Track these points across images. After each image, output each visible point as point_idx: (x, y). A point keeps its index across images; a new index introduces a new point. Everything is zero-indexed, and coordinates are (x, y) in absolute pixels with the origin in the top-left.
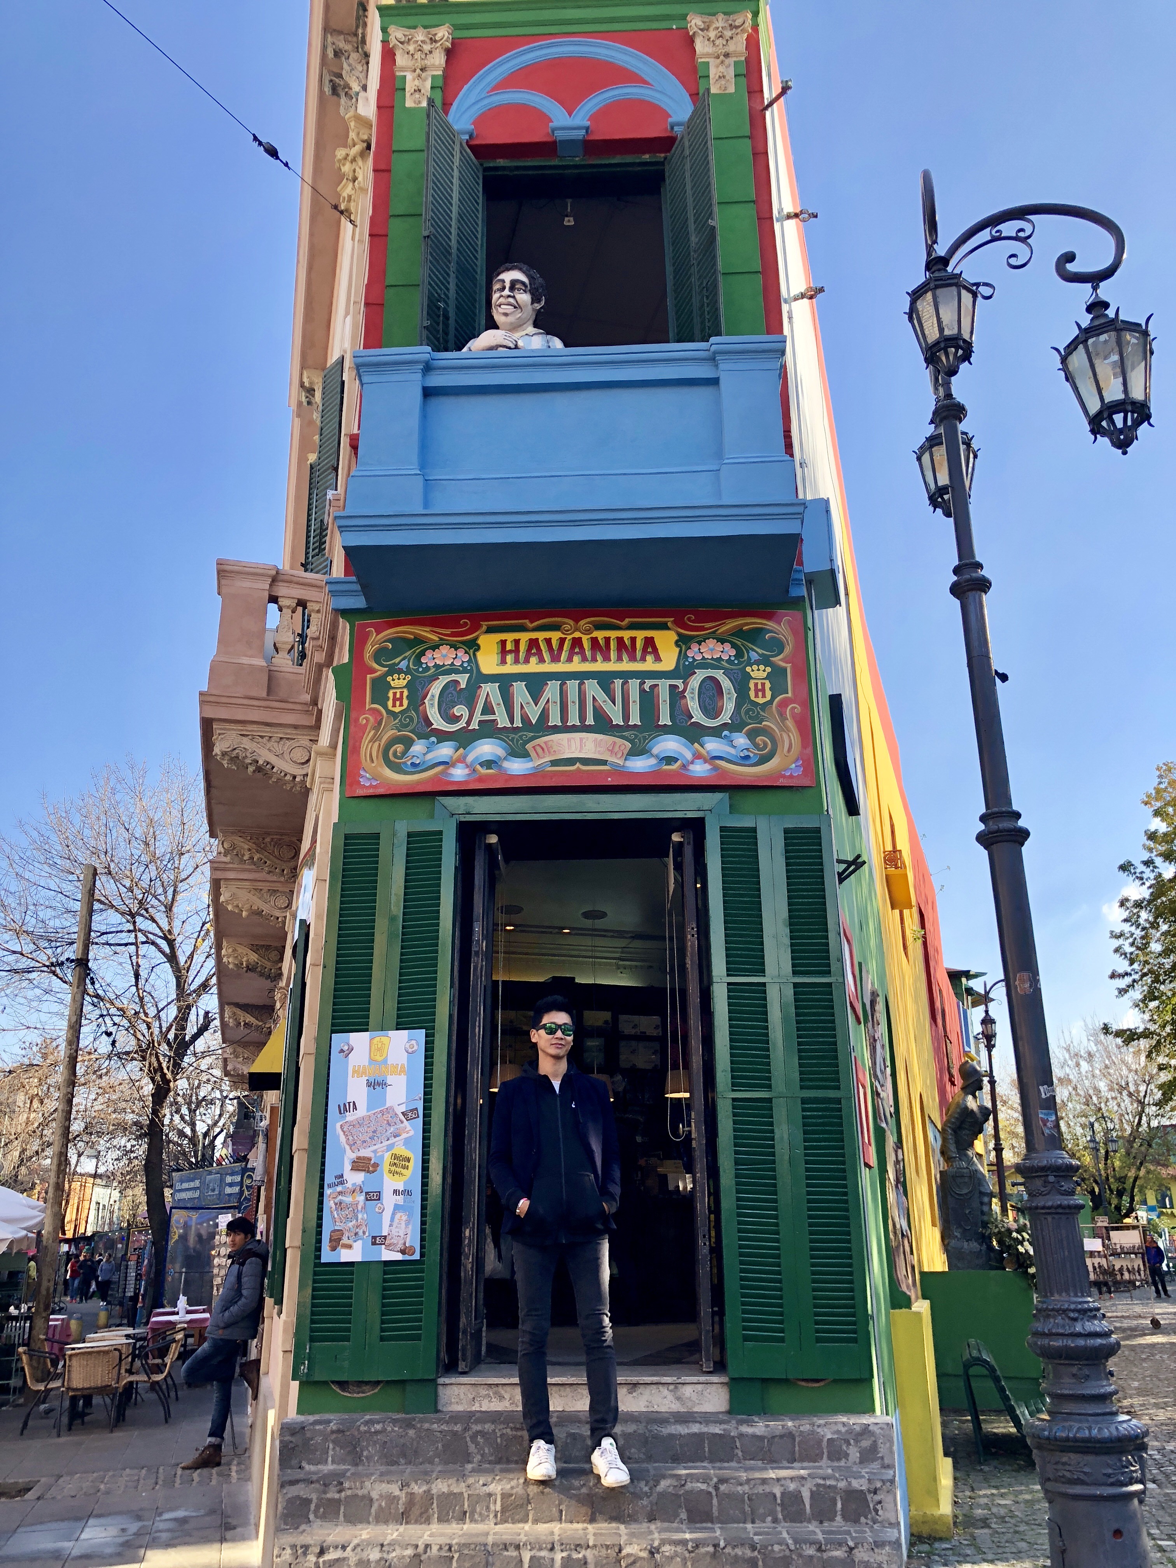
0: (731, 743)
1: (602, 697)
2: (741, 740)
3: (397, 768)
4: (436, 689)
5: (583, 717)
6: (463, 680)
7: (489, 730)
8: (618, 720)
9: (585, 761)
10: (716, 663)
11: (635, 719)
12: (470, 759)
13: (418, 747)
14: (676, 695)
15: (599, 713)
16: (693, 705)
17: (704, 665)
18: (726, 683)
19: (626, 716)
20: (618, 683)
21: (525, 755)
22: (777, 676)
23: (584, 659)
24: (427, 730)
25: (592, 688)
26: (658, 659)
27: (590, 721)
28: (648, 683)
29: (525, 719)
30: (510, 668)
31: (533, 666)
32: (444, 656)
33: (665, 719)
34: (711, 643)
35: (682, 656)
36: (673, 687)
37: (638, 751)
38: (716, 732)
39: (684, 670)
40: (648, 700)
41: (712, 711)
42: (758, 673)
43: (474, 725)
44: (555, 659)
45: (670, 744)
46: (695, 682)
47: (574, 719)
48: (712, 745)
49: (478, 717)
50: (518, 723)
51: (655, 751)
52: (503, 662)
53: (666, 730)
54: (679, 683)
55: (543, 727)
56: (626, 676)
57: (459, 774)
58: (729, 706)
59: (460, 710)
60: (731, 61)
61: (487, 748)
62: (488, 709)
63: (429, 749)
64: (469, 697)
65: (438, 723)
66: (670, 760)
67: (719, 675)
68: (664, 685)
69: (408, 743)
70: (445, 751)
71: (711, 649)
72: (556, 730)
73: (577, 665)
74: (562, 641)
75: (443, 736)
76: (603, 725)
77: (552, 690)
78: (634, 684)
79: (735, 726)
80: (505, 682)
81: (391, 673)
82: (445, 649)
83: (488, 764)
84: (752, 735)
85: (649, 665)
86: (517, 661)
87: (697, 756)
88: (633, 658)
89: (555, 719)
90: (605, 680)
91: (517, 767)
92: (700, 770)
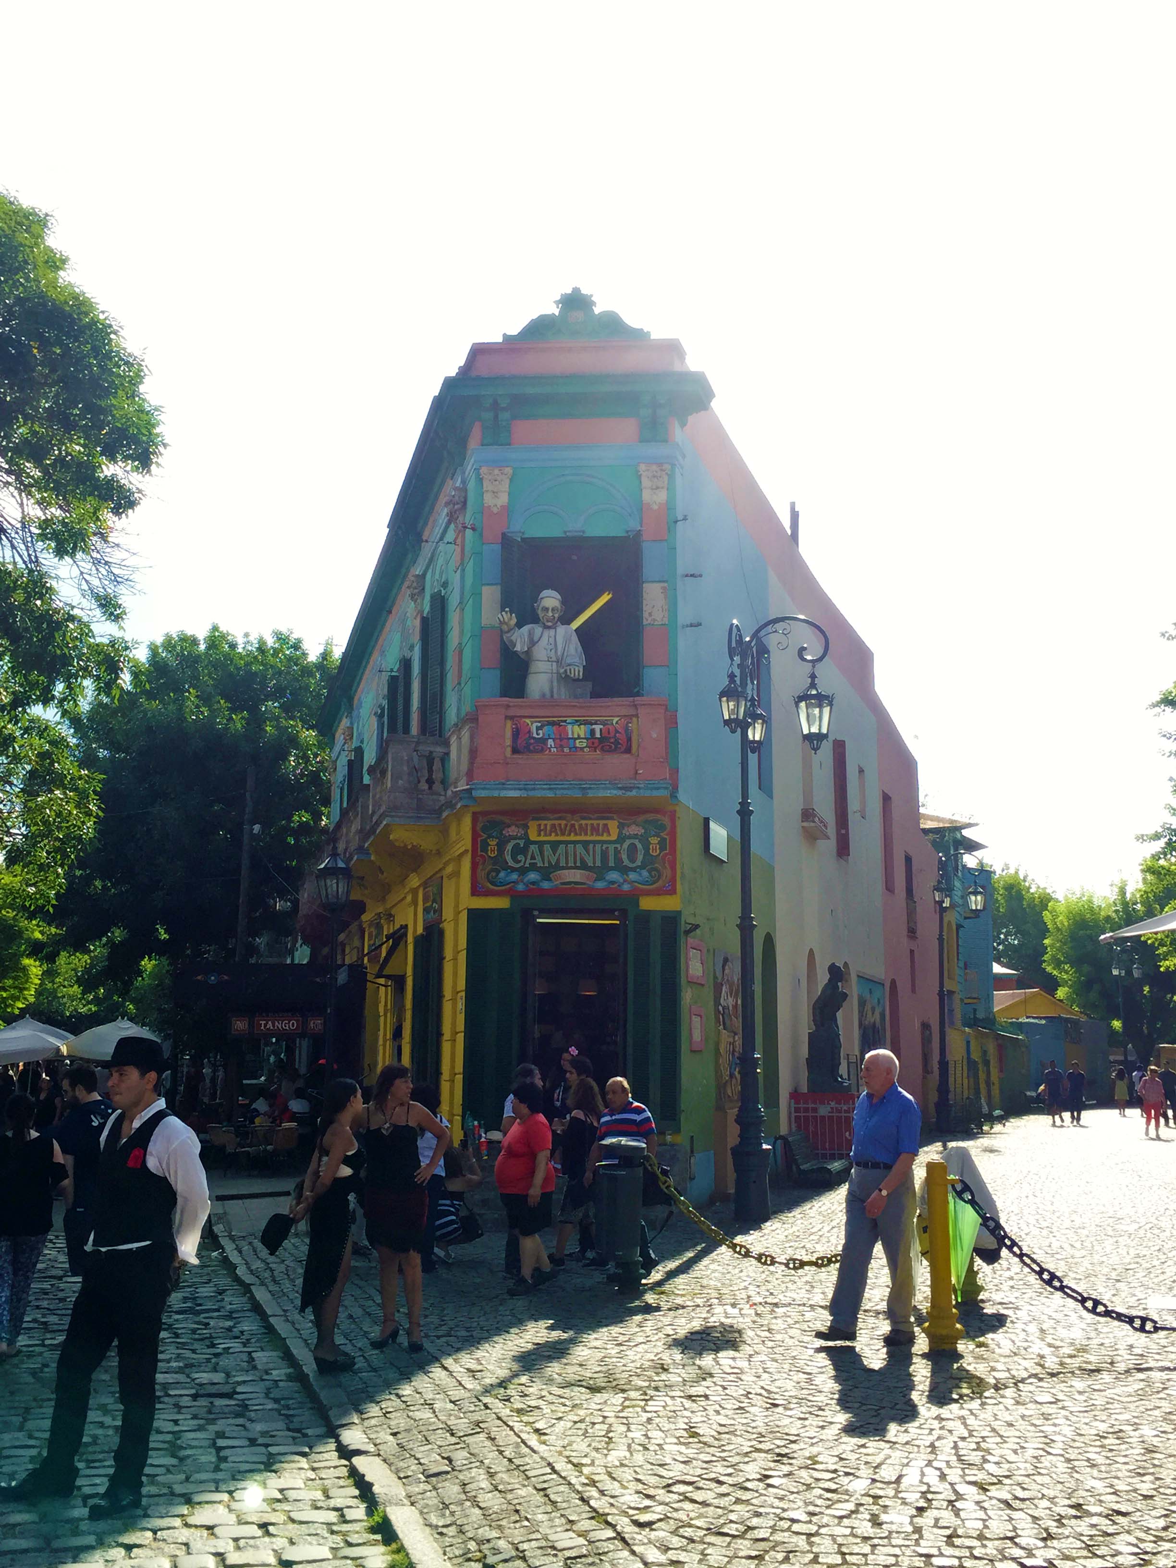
0: (640, 874)
1: (584, 852)
2: (645, 873)
3: (493, 884)
4: (510, 846)
5: (575, 863)
6: (522, 843)
7: (533, 867)
8: (590, 864)
9: (576, 883)
10: (635, 836)
11: (598, 863)
12: (525, 880)
13: (502, 874)
14: (617, 852)
15: (582, 860)
16: (624, 857)
17: (630, 837)
18: (639, 846)
19: (594, 863)
20: (591, 846)
21: (549, 880)
22: (662, 844)
23: (576, 834)
24: (506, 867)
25: (580, 848)
26: (609, 834)
27: (578, 864)
28: (605, 846)
29: (549, 862)
30: (542, 838)
31: (553, 838)
32: (512, 831)
33: (611, 864)
34: (633, 827)
35: (620, 833)
36: (616, 848)
37: (600, 878)
38: (633, 870)
39: (621, 839)
40: (605, 855)
41: (633, 860)
42: (654, 840)
43: (527, 865)
44: (563, 834)
45: (614, 876)
46: (626, 845)
47: (571, 864)
48: (632, 876)
49: (528, 861)
50: (546, 865)
51: (607, 878)
52: (539, 835)
53: (612, 869)
54: (618, 846)
55: (557, 867)
56: (595, 842)
57: (520, 887)
58: (640, 857)
59: (519, 857)
61: (533, 876)
62: (533, 858)
63: (507, 875)
64: (524, 851)
65: (511, 863)
66: (613, 883)
67: (637, 842)
68: (611, 847)
69: (498, 872)
70: (514, 876)
71: (634, 830)
72: (563, 868)
73: (572, 838)
74: (566, 825)
75: (513, 870)
76: (584, 866)
77: (561, 849)
78: (598, 847)
79: (642, 867)
80: (541, 844)
81: (489, 837)
82: (513, 827)
83: (533, 883)
84: (649, 872)
85: (605, 838)
86: (545, 835)
87: (625, 881)
88: (598, 834)
89: (563, 863)
90: (585, 844)
91: (546, 885)
92: (626, 887)
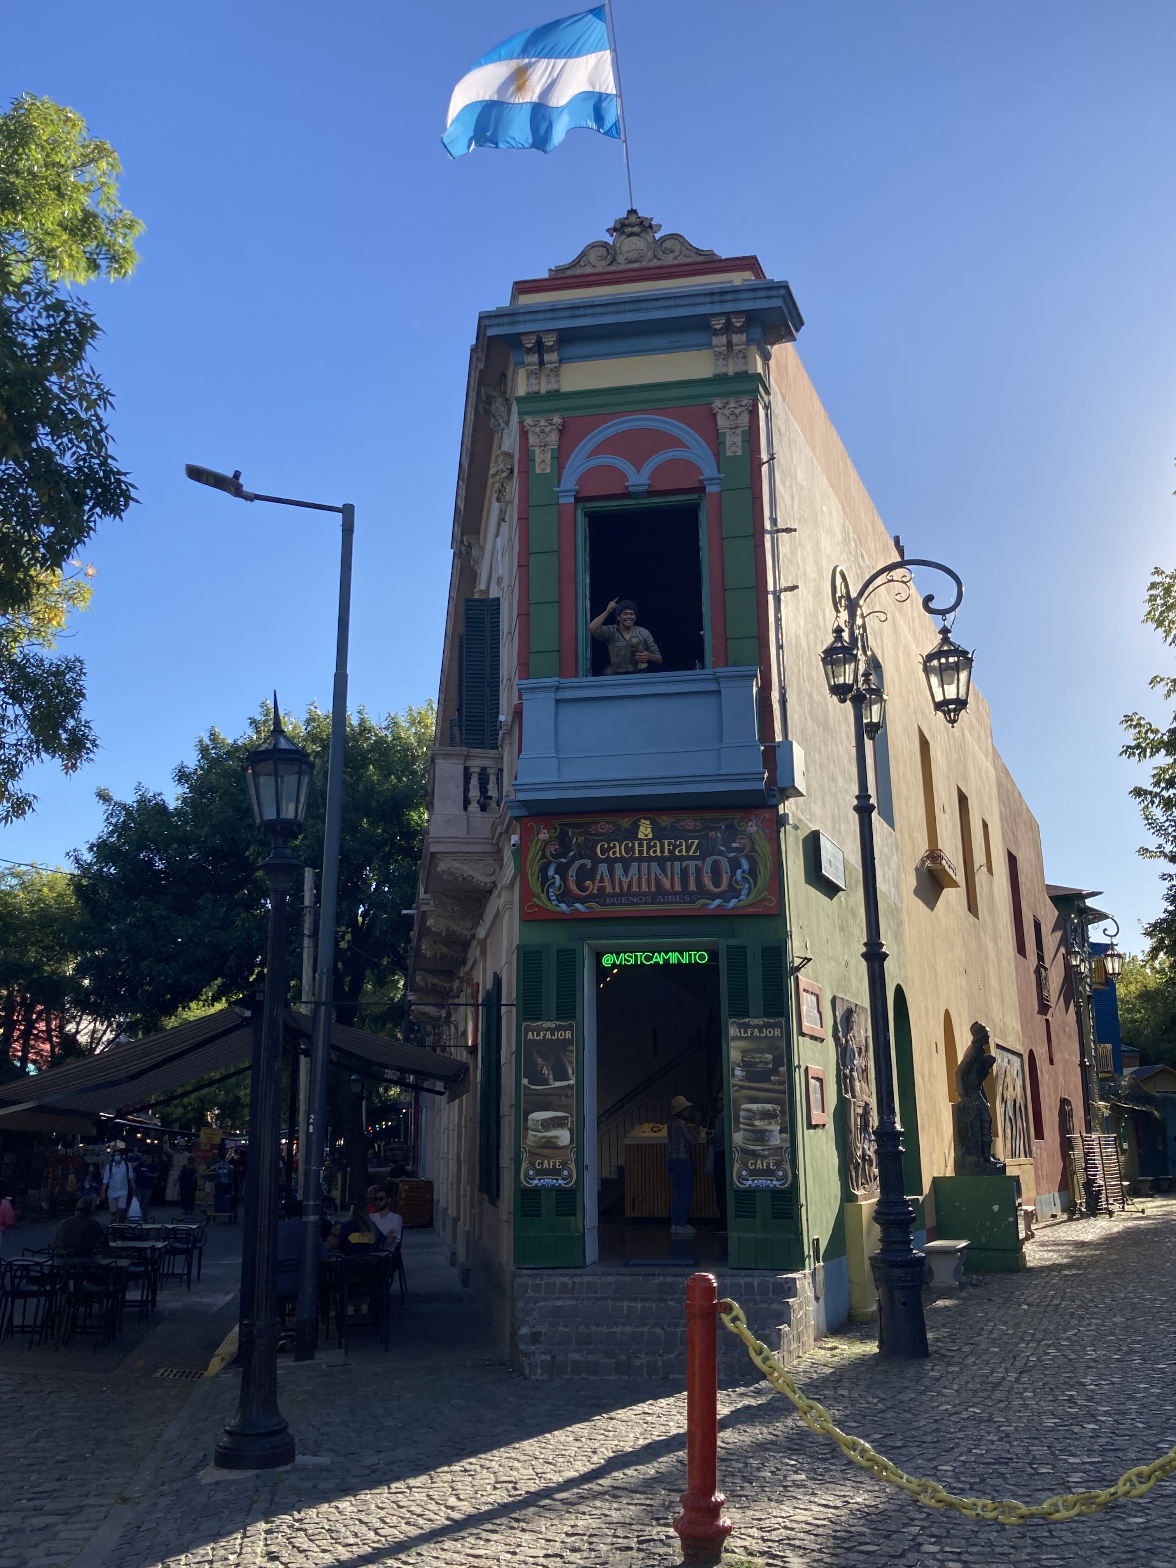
60: (739, 431)
